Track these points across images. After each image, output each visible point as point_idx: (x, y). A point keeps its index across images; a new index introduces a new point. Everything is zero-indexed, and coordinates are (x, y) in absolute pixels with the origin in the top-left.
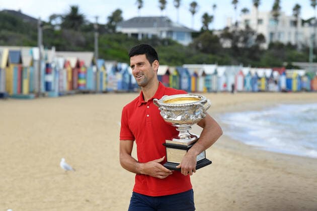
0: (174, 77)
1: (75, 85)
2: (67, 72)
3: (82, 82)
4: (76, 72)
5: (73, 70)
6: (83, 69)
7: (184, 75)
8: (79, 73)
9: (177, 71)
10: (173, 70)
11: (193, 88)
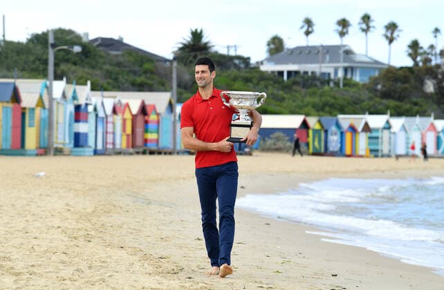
0: (315, 131)
1: (139, 142)
2: (124, 121)
3: (151, 136)
4: (140, 120)
5: (134, 117)
6: (153, 117)
7: (334, 128)
8: (146, 122)
9: (319, 122)
10: (313, 122)
11: (348, 151)
